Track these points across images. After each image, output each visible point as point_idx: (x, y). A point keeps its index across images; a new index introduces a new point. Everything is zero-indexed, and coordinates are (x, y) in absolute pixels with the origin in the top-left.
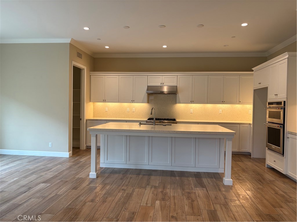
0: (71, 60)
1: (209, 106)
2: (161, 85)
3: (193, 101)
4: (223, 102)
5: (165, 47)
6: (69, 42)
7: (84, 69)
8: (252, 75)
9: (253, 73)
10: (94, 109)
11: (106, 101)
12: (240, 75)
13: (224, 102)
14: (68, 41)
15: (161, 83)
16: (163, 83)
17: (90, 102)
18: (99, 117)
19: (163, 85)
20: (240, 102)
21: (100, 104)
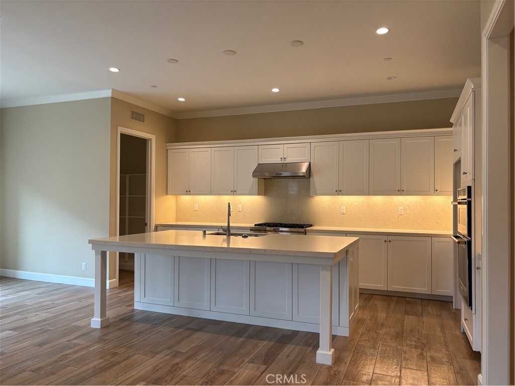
0: (114, 125)
1: (378, 199)
2: (281, 161)
3: (340, 191)
4: (401, 192)
5: (276, 90)
6: (110, 95)
7: (151, 139)
8: (450, 134)
9: (452, 131)
10: (177, 206)
11: (192, 192)
12: (434, 135)
13: (403, 191)
14: (107, 93)
15: (282, 159)
16: (285, 158)
17: (167, 194)
18: (185, 221)
19: (285, 161)
20: (437, 191)
21: (186, 198)
